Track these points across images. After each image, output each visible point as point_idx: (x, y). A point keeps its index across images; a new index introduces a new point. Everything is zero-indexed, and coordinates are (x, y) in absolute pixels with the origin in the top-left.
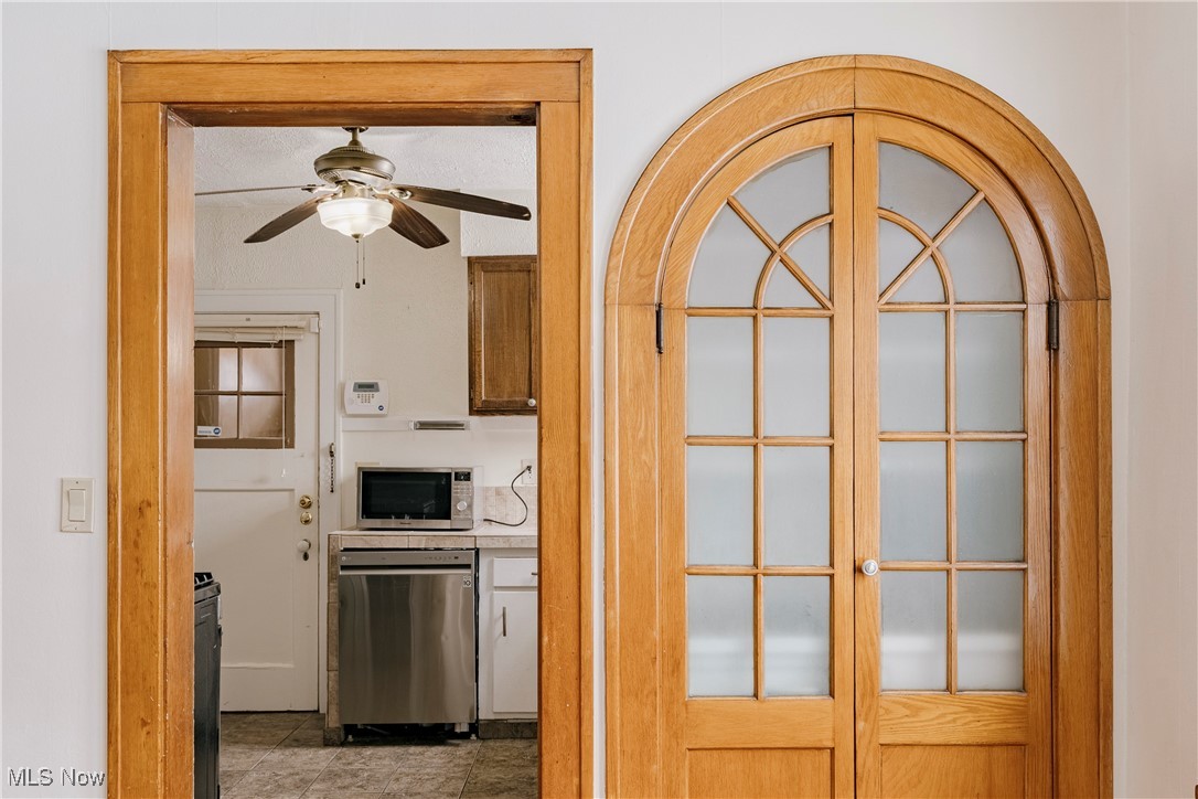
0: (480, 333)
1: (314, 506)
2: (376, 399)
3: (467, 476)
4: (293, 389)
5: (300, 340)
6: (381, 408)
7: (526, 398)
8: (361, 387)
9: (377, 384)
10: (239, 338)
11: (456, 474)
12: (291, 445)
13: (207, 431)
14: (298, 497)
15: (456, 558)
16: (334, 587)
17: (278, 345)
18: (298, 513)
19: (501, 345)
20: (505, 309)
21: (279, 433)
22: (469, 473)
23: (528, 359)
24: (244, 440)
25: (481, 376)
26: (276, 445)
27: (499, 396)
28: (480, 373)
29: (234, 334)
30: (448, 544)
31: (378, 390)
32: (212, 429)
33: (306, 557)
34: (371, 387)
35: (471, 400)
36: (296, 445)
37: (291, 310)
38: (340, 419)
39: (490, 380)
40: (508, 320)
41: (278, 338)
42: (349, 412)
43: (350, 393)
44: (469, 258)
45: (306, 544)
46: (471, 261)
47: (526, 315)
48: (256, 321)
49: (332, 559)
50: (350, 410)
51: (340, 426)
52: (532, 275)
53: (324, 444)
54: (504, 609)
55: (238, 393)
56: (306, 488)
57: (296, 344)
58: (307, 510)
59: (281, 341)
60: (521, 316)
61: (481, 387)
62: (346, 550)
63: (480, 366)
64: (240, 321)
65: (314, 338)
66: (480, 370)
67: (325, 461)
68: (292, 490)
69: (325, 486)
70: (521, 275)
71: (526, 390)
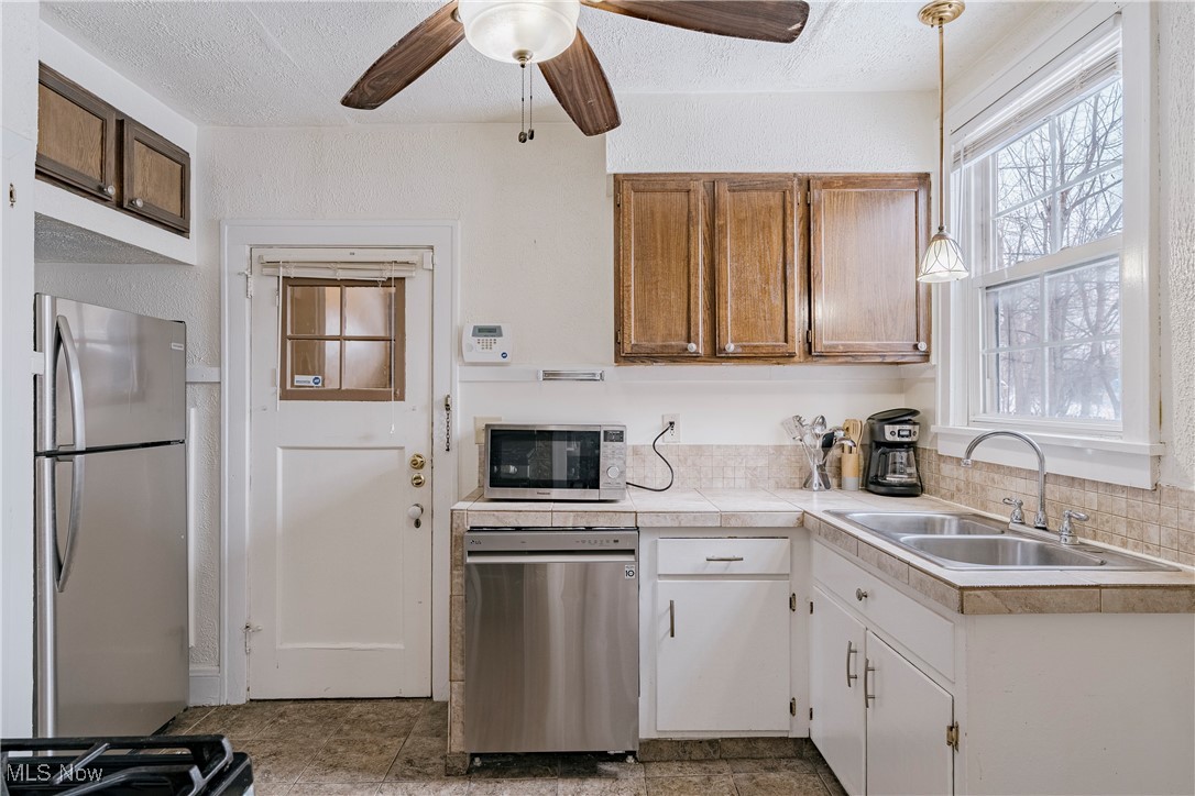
0: (629, 264)
1: (427, 467)
2: (500, 344)
3: (619, 436)
4: (404, 334)
5: (411, 277)
6: (504, 355)
7: (684, 343)
8: (481, 331)
9: (499, 327)
10: (341, 275)
11: (605, 432)
12: (400, 397)
13: (305, 380)
14: (408, 457)
15: (616, 541)
16: (458, 576)
17: (387, 283)
18: (408, 474)
19: (654, 279)
20: (659, 236)
21: (389, 383)
22: (622, 432)
23: (686, 295)
24: (347, 391)
25: (630, 316)
26: (385, 397)
27: (651, 340)
28: (629, 312)
29: (335, 270)
30: (602, 522)
31: (501, 335)
32: (311, 378)
33: (418, 524)
34: (493, 331)
35: (617, 342)
36: (406, 397)
37: (402, 243)
38: (457, 369)
39: (641, 320)
40: (663, 248)
41: (387, 274)
42: (467, 360)
43: (468, 338)
44: (615, 175)
45: (418, 509)
46: (618, 180)
47: (684, 243)
48: (361, 255)
49: (456, 541)
50: (469, 357)
51: (457, 376)
52: (692, 195)
53: (439, 396)
54: (672, 603)
55: (341, 338)
56: (417, 444)
57: (406, 280)
58: (420, 471)
59: (390, 279)
60: (678, 244)
61: (630, 328)
62: (473, 529)
63: (629, 303)
64: (344, 255)
65: (427, 275)
66: (630, 308)
67: (440, 415)
68: (402, 448)
69: (440, 443)
70: (678, 195)
71: (684, 333)
